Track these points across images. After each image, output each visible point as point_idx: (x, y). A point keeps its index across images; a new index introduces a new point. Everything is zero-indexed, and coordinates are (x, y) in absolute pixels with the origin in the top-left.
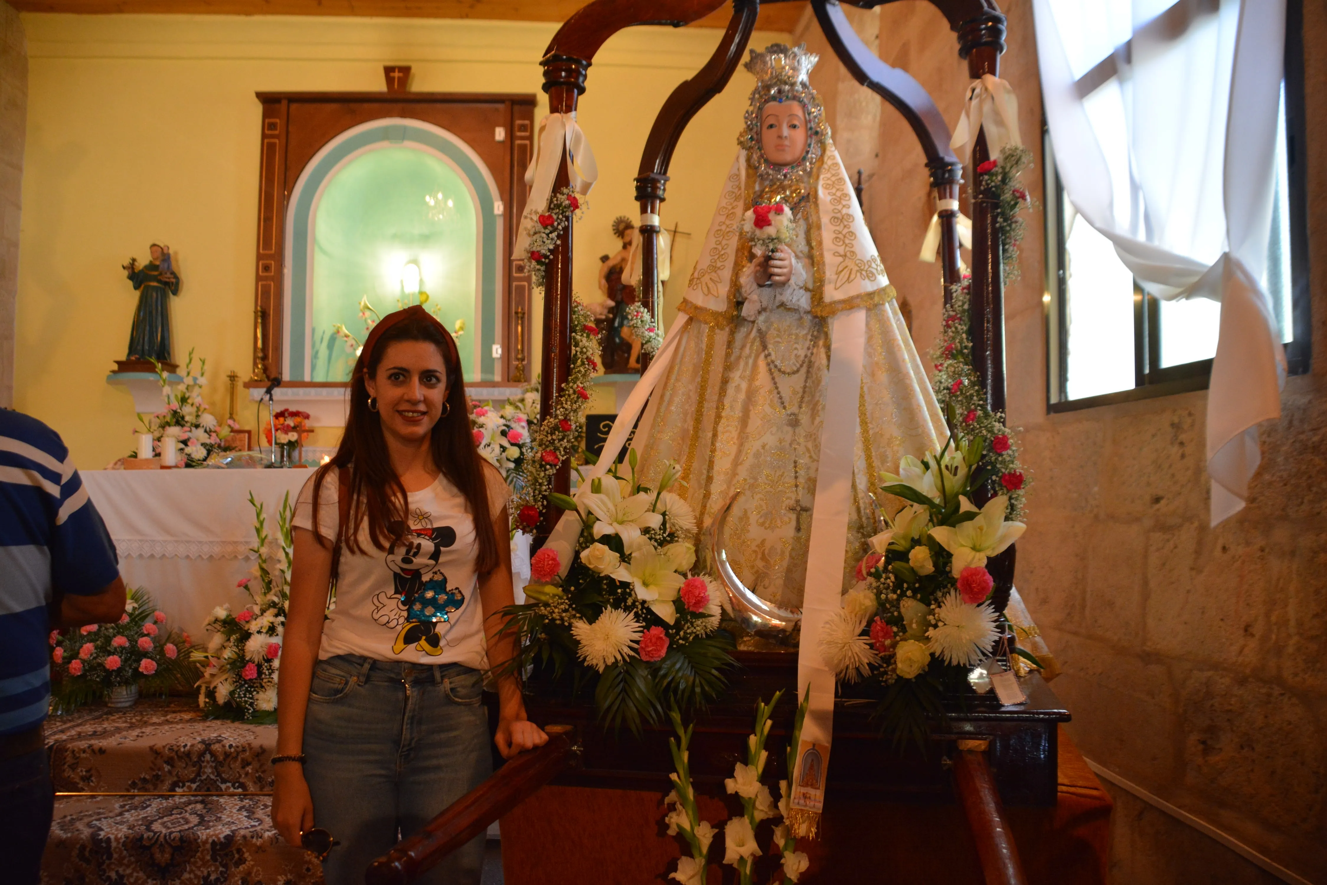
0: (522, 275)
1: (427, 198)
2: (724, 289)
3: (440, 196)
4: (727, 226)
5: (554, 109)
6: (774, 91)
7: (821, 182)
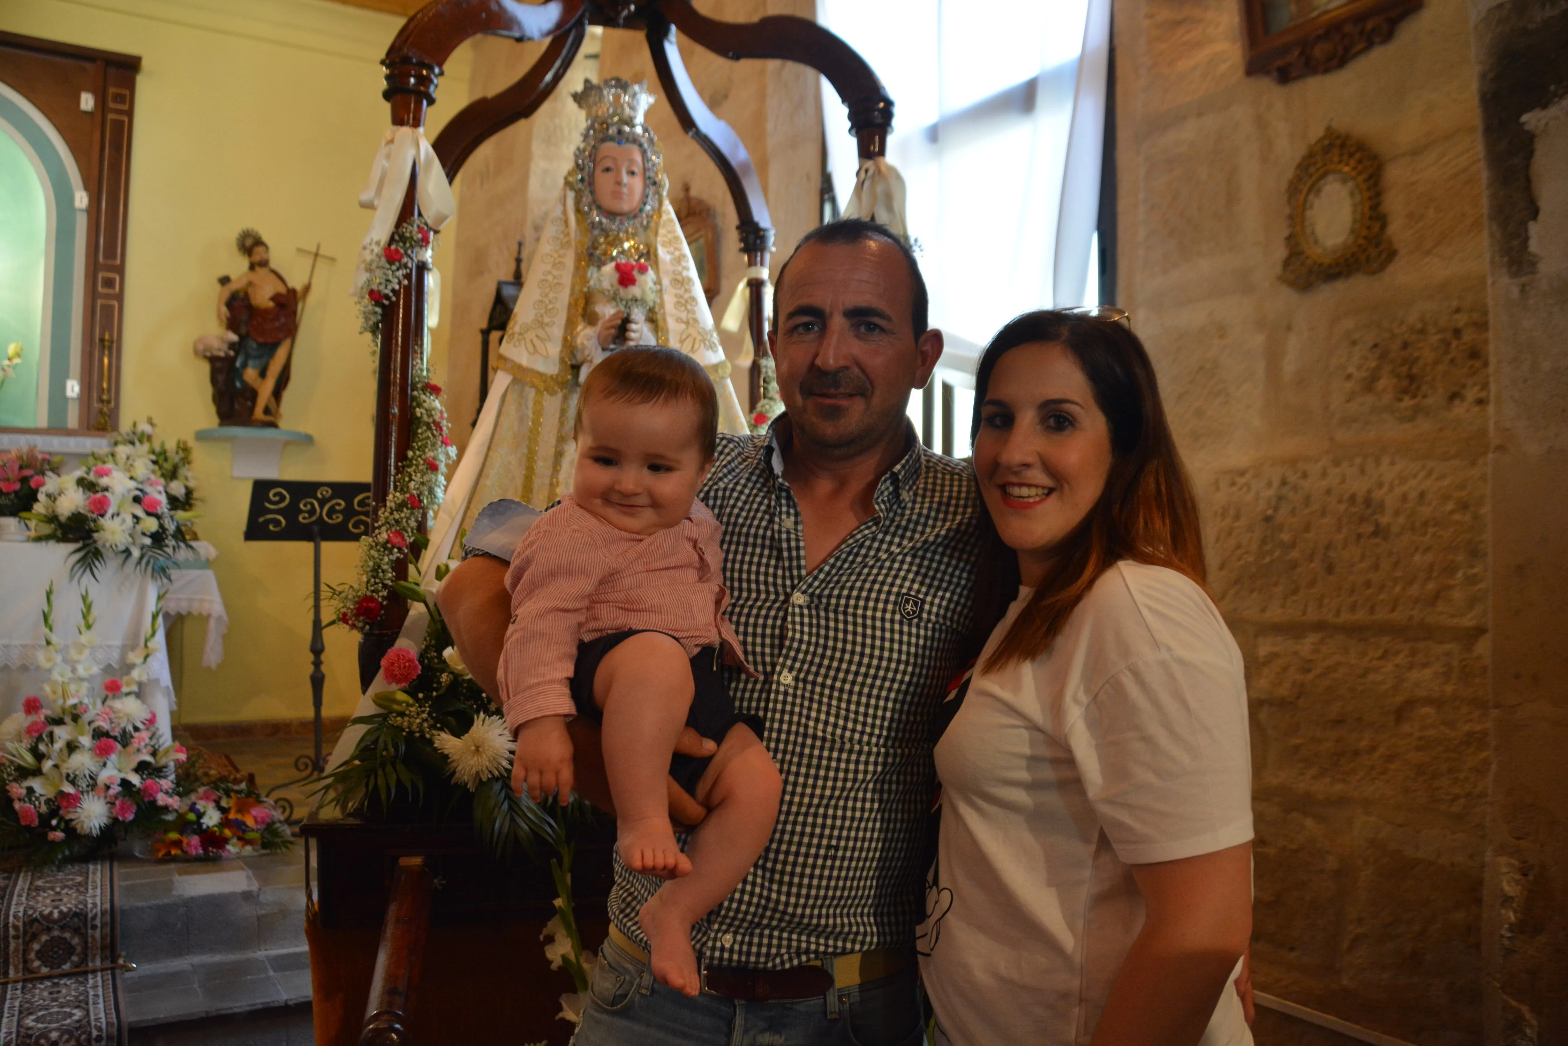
0: (110, 291)
2: (554, 349)
4: (555, 277)
5: (398, 120)
6: (612, 131)
7: (659, 239)
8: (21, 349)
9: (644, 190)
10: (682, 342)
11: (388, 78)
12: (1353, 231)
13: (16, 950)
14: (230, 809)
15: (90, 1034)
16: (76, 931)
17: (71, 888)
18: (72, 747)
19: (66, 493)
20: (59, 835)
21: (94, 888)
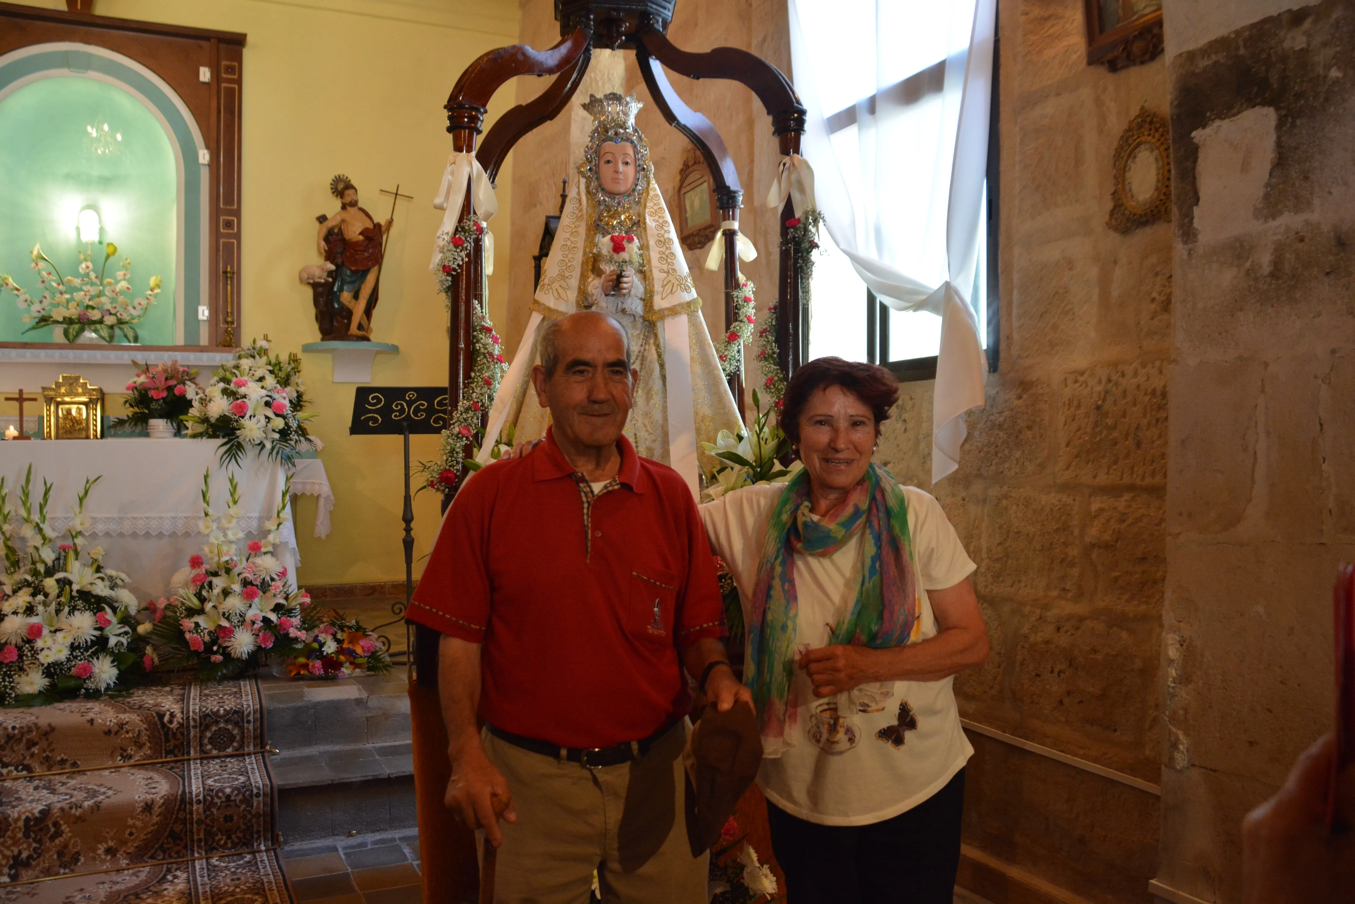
0: (230, 231)
2: (572, 295)
4: (572, 243)
5: (458, 149)
6: (611, 133)
7: (647, 210)
8: (161, 281)
9: (636, 174)
10: (664, 286)
11: (450, 118)
12: (1157, 189)
13: (195, 736)
14: (343, 640)
15: (252, 791)
16: (236, 724)
17: (230, 695)
18: (226, 593)
20: (219, 658)
21: (247, 695)
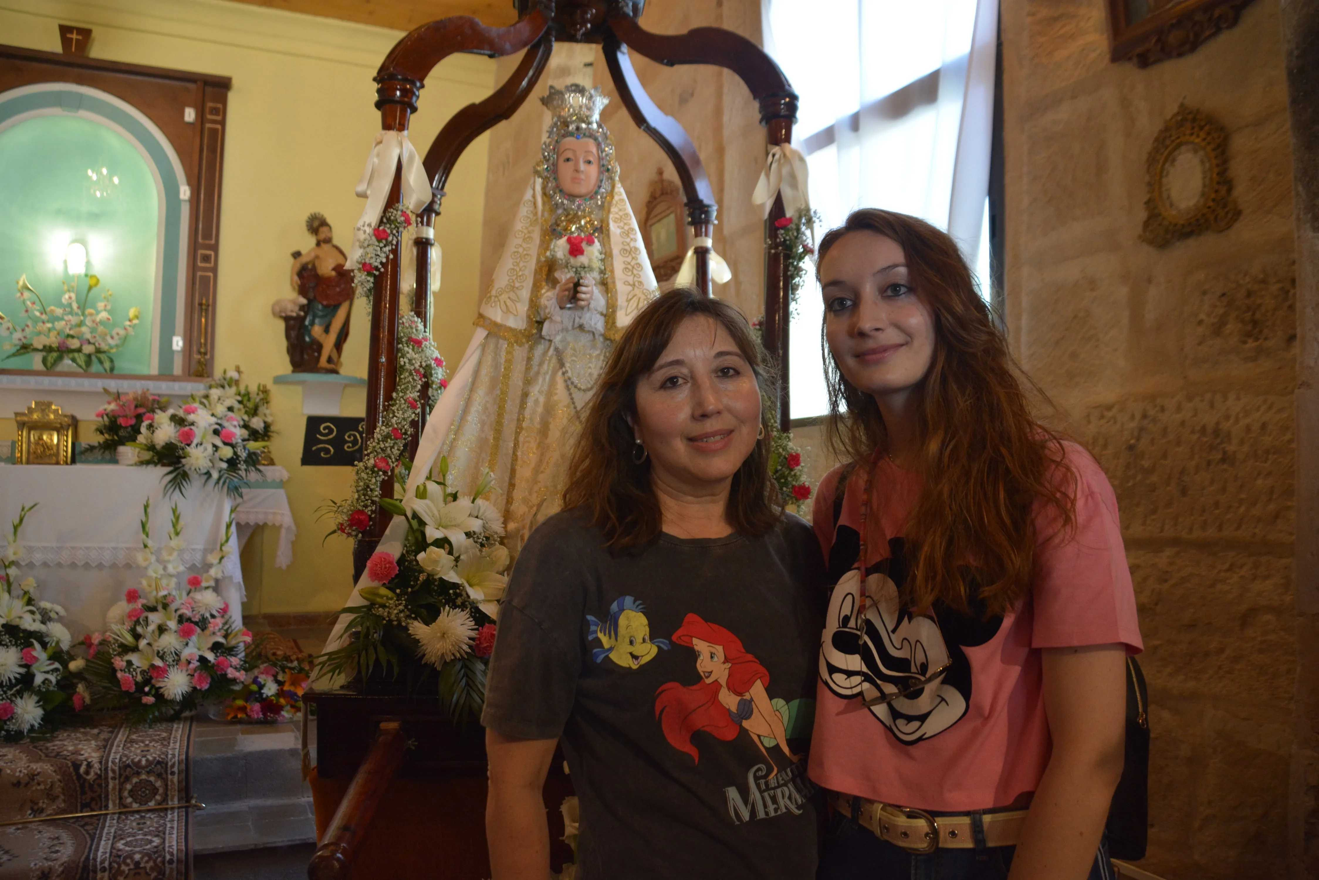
0: (207, 265)
1: (90, 172)
2: (523, 308)
3: (105, 171)
4: (524, 249)
5: (387, 126)
6: (572, 127)
7: (611, 216)
8: (139, 312)
9: (599, 176)
10: (628, 301)
11: (379, 91)
12: (1203, 194)
13: (114, 789)
14: (285, 682)
15: (164, 857)
16: (159, 775)
17: (157, 742)
18: (162, 629)
19: (162, 426)
20: (150, 700)
21: (175, 742)
